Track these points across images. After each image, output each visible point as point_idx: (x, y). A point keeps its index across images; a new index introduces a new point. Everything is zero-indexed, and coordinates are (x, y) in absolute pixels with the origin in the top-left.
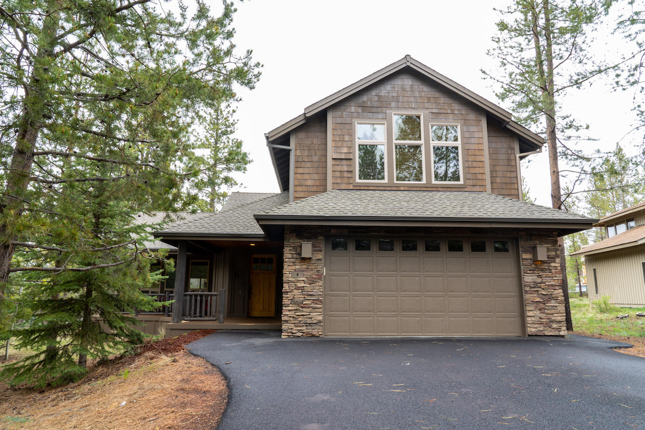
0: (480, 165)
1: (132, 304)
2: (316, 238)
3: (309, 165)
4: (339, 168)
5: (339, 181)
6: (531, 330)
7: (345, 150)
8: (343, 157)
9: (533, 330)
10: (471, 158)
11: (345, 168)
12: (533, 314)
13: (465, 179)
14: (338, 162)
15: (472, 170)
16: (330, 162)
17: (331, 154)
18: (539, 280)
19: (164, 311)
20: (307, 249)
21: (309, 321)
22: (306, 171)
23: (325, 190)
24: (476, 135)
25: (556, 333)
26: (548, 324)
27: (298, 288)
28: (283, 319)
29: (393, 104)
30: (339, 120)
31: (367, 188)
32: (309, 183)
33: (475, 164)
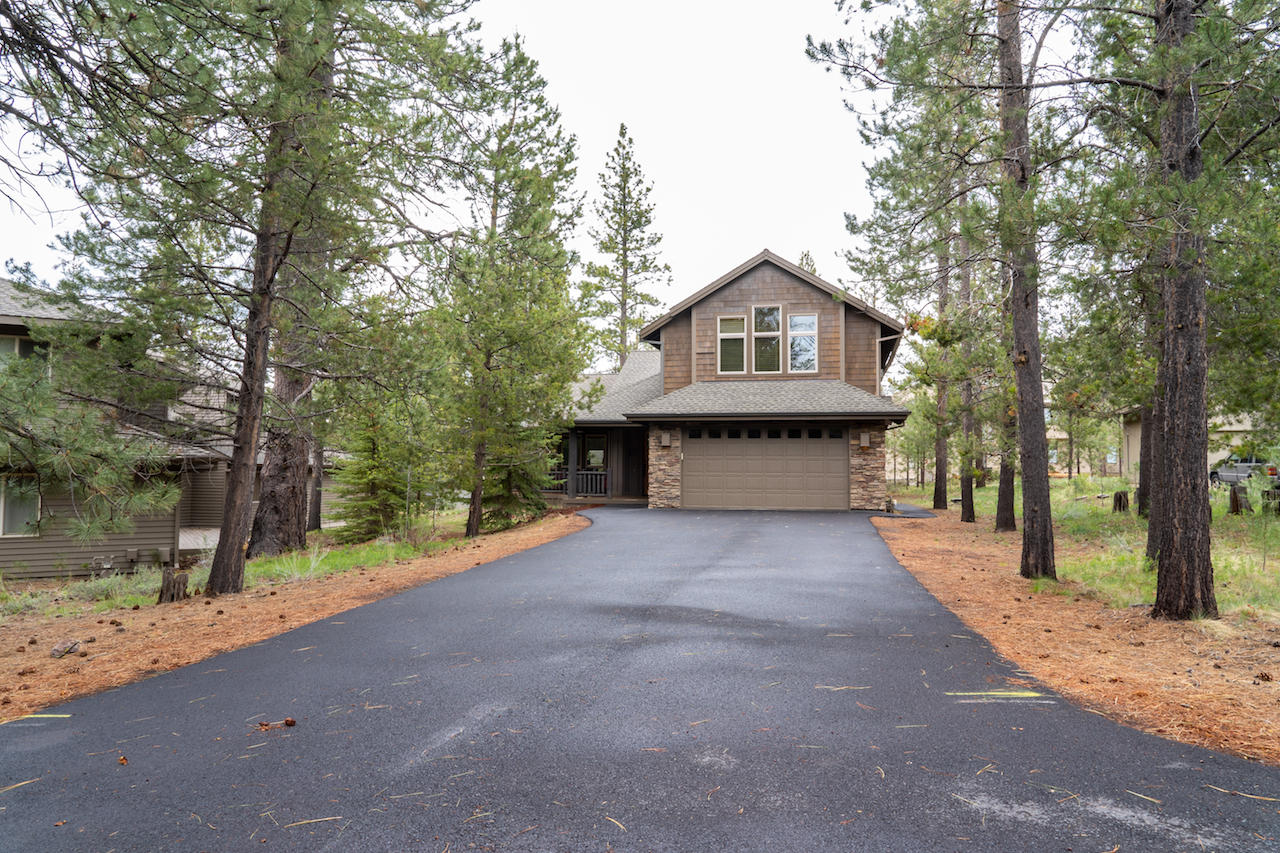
0: (836, 353)
1: (539, 483)
2: (674, 429)
3: (677, 358)
4: (702, 362)
5: (702, 373)
6: (854, 504)
7: (708, 344)
8: (706, 351)
9: (855, 505)
10: (827, 347)
11: (708, 362)
12: (856, 491)
13: (820, 368)
14: (701, 356)
15: (827, 359)
16: (694, 357)
17: (695, 349)
18: (864, 463)
19: (562, 489)
20: (666, 439)
21: (669, 496)
22: (675, 363)
23: (690, 383)
24: (833, 323)
25: (877, 507)
26: (869, 500)
27: (660, 470)
28: (649, 494)
29: (754, 298)
30: (703, 316)
31: (727, 379)
32: (679, 374)
33: (830, 353)
